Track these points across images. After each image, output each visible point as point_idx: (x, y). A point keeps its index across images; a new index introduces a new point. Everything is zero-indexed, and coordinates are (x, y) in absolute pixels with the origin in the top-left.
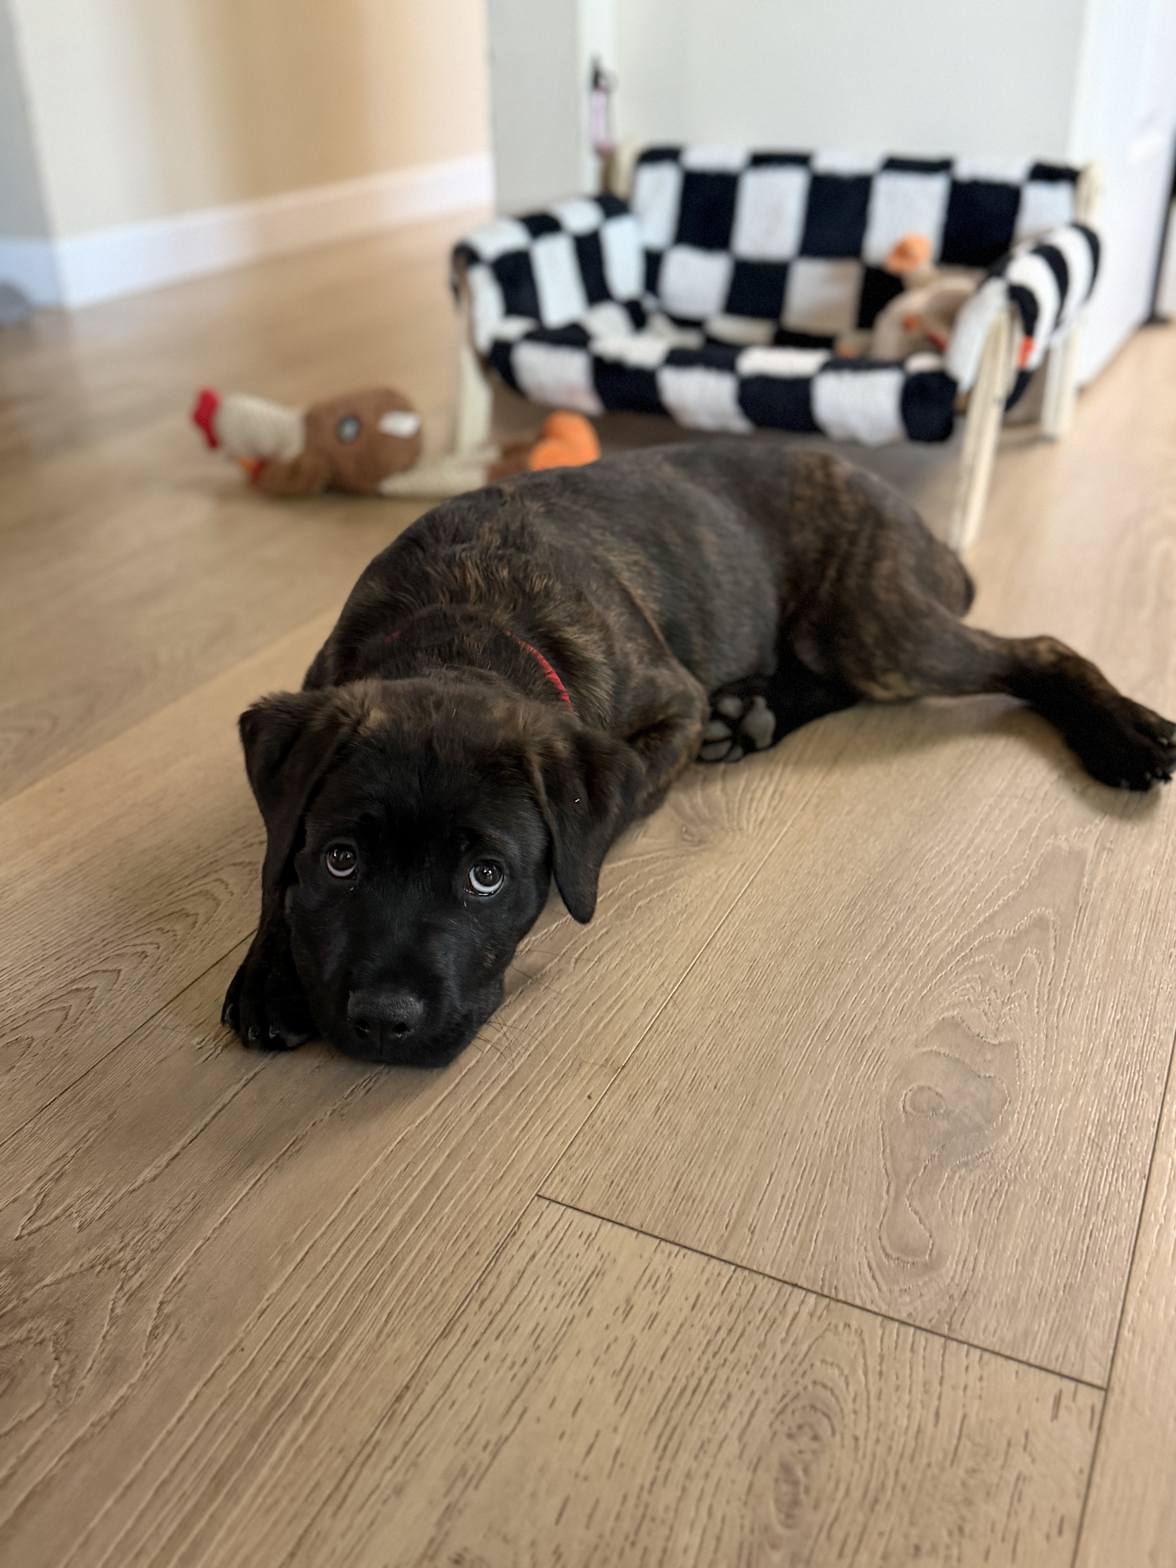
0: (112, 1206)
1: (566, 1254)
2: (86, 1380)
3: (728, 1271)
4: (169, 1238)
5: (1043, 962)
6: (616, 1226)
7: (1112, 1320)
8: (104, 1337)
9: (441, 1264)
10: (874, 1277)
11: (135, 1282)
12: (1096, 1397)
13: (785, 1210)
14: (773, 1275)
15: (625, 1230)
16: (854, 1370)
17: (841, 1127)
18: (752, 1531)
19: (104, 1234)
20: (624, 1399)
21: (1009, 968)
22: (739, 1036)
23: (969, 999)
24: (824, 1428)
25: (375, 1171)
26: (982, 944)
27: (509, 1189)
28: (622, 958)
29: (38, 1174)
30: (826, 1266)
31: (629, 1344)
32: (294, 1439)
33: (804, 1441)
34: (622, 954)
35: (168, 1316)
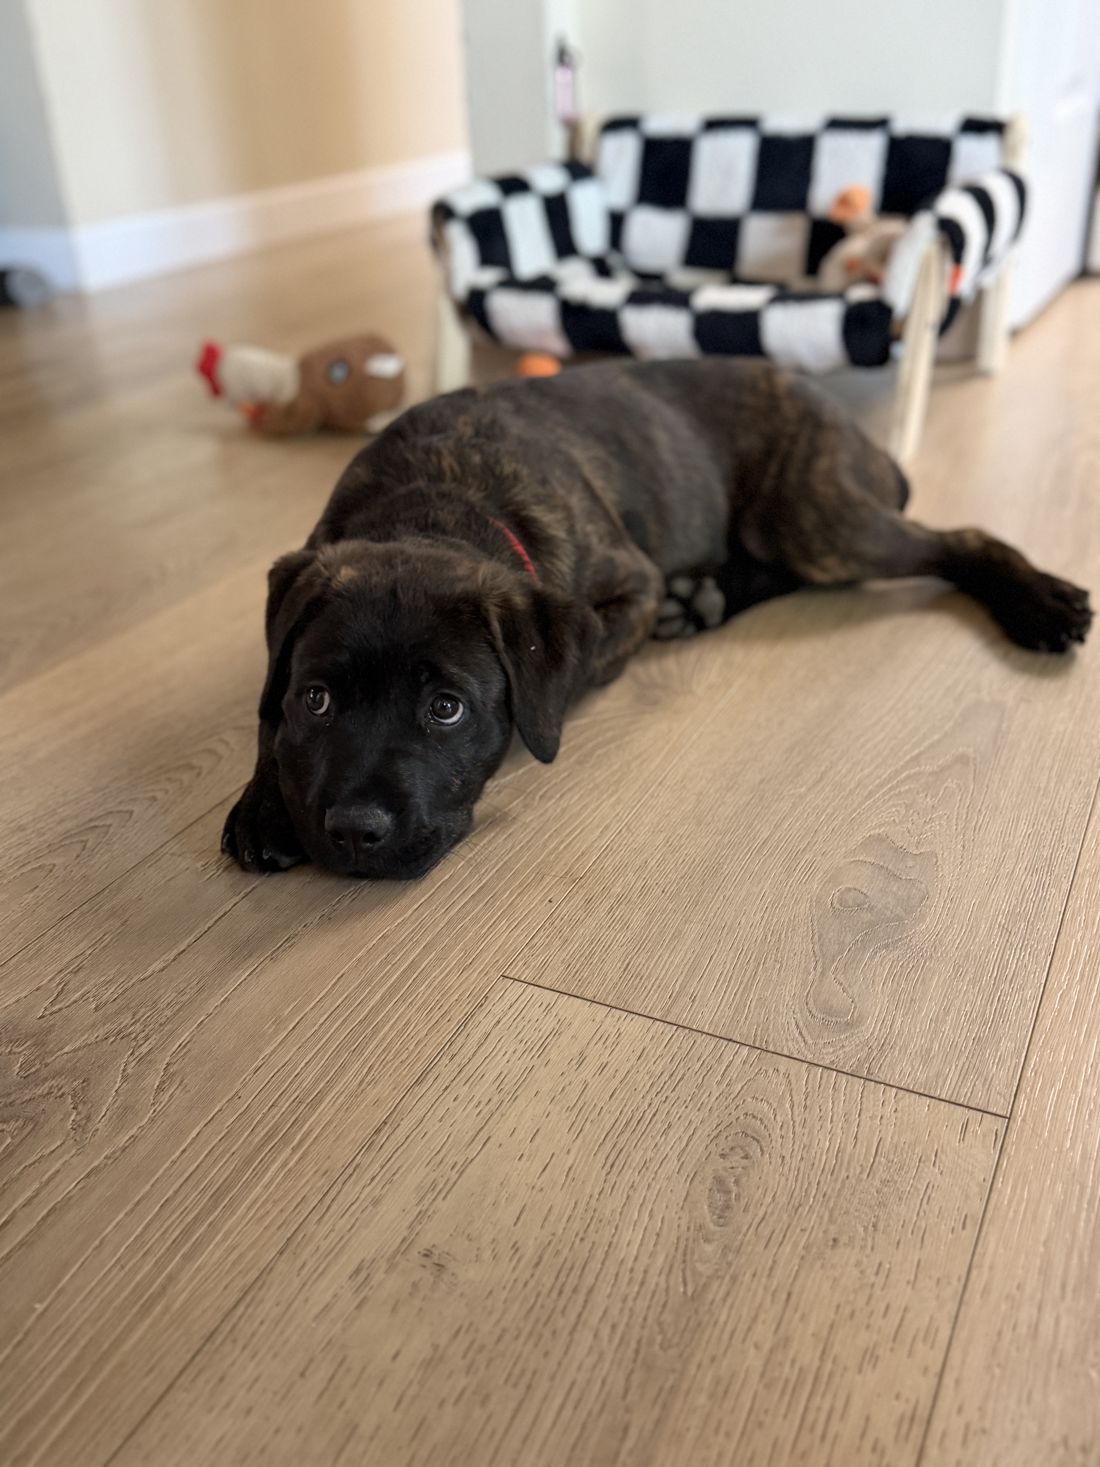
0: (125, 991)
1: (527, 1019)
2: (100, 1124)
3: (670, 1031)
4: (175, 1014)
5: (963, 789)
6: (572, 998)
7: (1017, 1065)
8: (116, 1091)
9: (416, 1029)
10: (801, 1033)
11: (144, 1049)
12: (1000, 1124)
13: (723, 984)
14: (711, 1032)
15: (580, 1000)
16: (781, 1103)
17: (775, 920)
18: (689, 1229)
19: (117, 1013)
20: (576, 1129)
21: (932, 795)
22: (686, 852)
23: (894, 821)
24: (754, 1150)
25: (359, 960)
26: (909, 777)
27: (477, 972)
28: (582, 795)
29: (60, 968)
30: (758, 1026)
31: (581, 1087)
32: (285, 1164)
33: (736, 1159)
34: (582, 791)
35: (173, 1074)
